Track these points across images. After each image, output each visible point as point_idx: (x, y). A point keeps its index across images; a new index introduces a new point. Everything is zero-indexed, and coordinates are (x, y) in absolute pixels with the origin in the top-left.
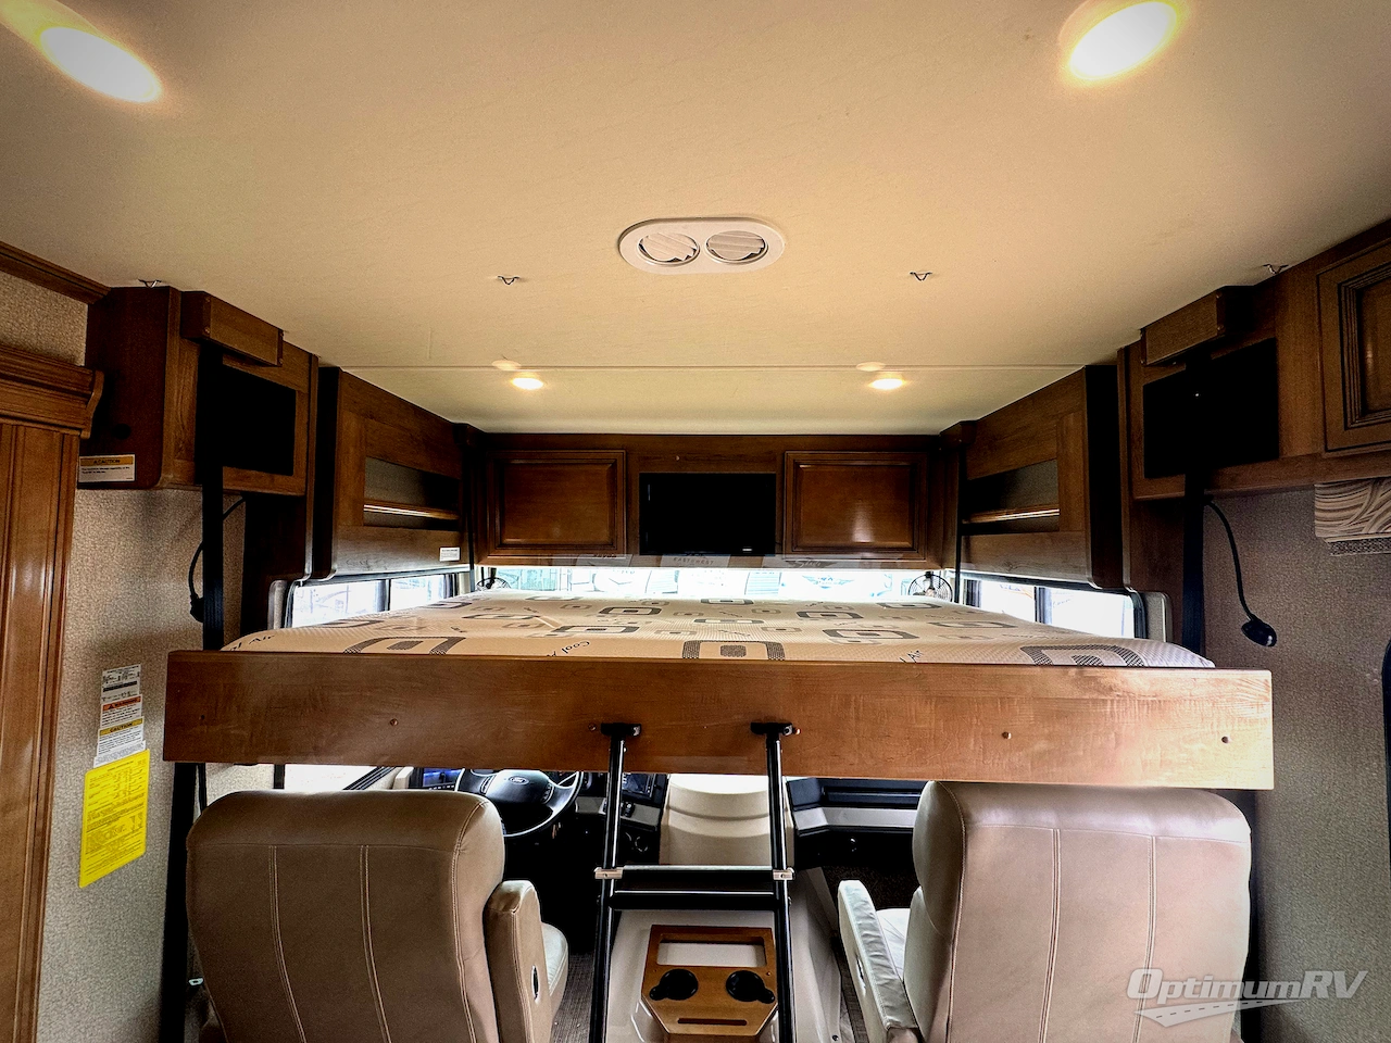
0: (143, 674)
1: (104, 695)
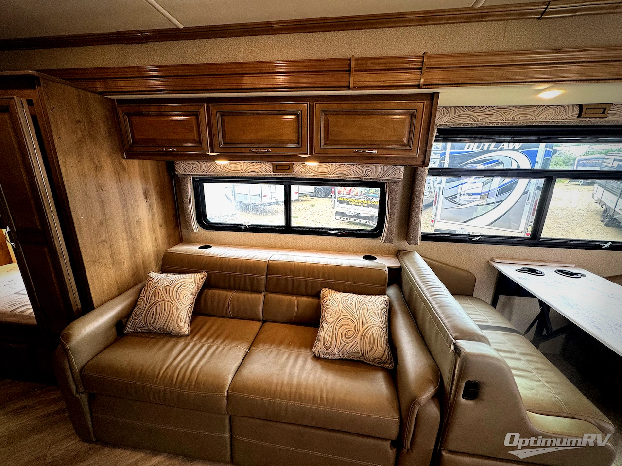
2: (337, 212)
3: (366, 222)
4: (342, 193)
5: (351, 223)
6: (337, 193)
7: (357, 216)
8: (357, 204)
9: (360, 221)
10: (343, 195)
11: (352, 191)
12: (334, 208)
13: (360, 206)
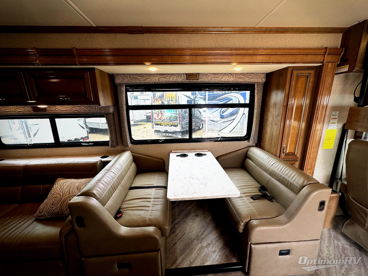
0: (339, 113)
1: (332, 116)
2: (155, 130)
3: (172, 135)
4: (157, 119)
5: (164, 136)
6: (154, 119)
7: (166, 132)
8: (166, 125)
9: (168, 135)
10: (157, 120)
11: (162, 118)
12: (153, 128)
13: (167, 126)
